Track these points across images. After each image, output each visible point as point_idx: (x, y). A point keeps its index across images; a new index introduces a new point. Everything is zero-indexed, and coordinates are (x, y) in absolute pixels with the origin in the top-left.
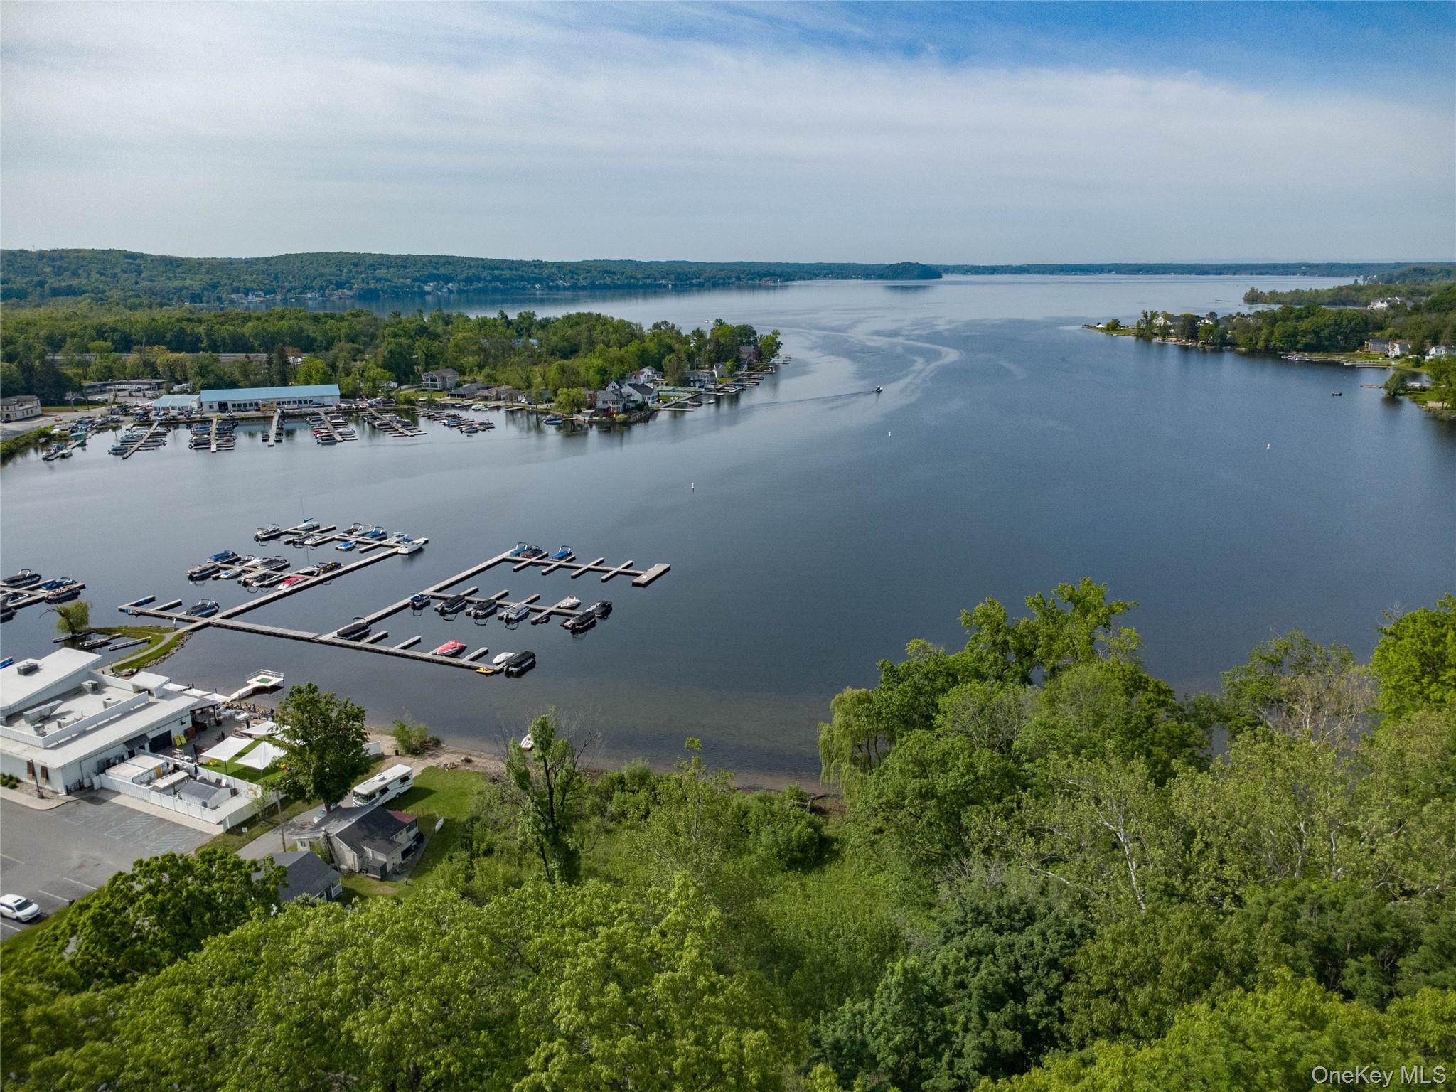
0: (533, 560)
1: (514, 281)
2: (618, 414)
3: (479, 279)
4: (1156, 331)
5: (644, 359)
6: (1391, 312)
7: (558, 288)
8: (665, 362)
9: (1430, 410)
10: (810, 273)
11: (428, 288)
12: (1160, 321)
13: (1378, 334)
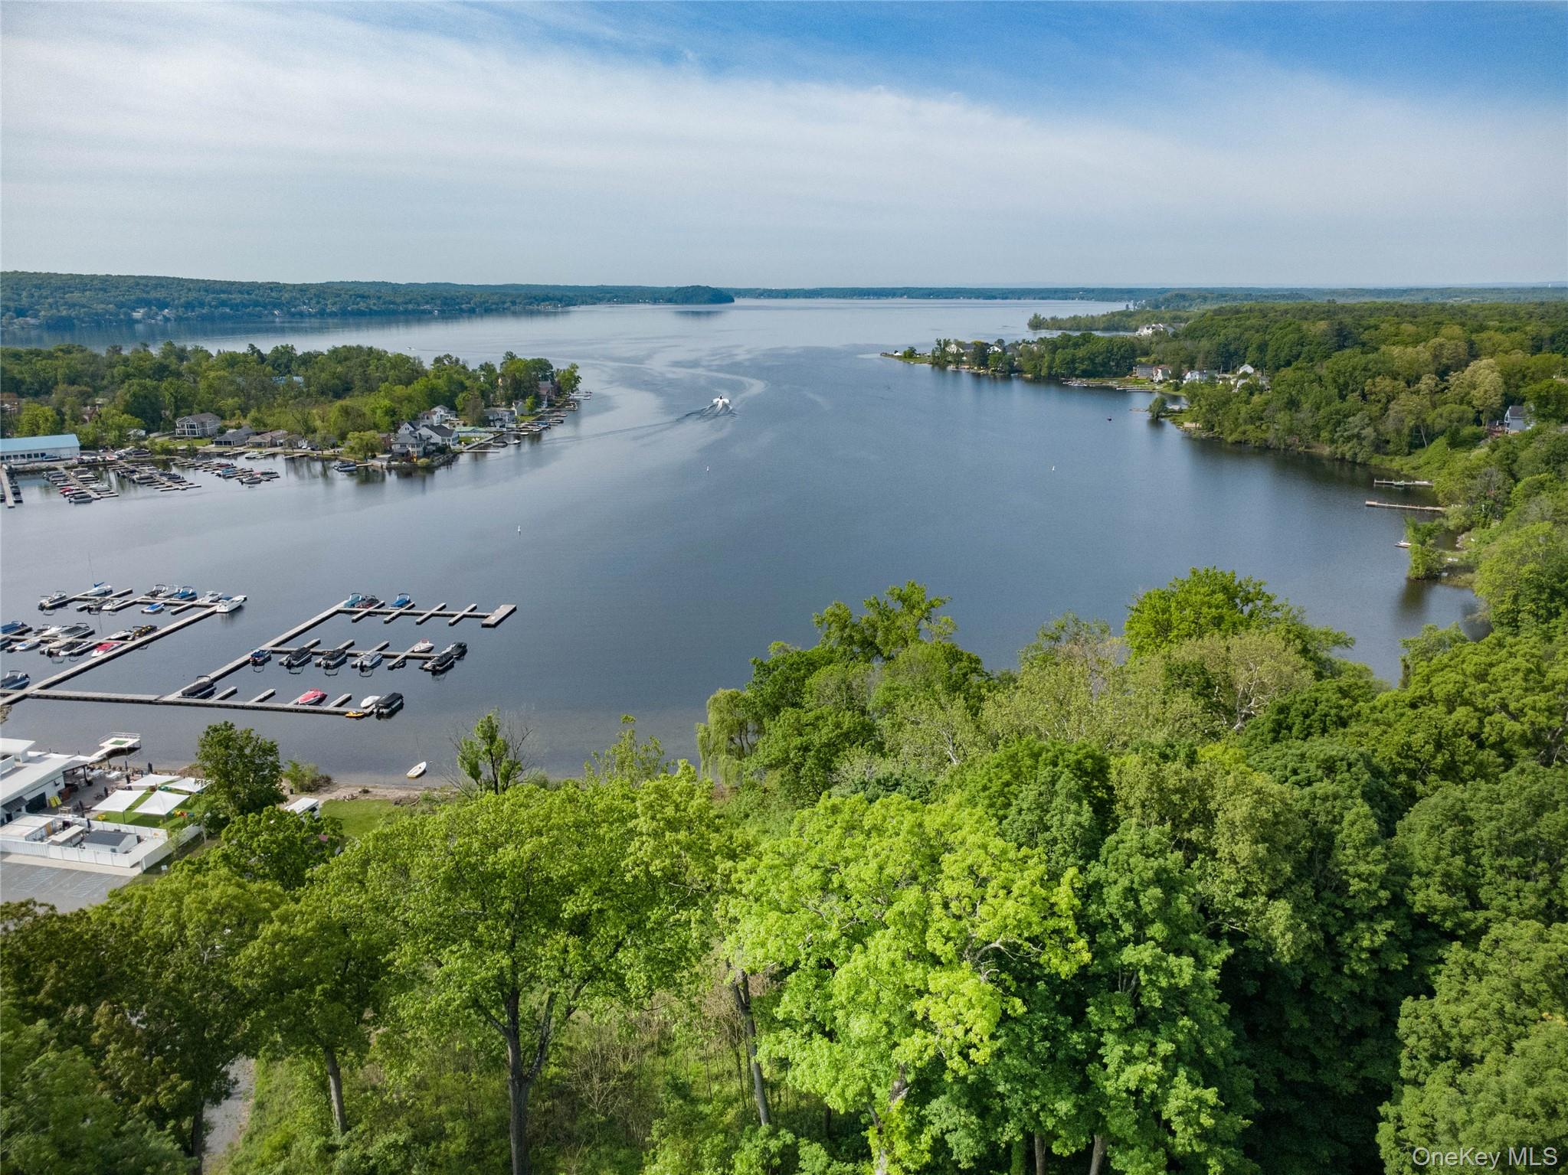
0: (371, 609)
1: (246, 306)
2: (418, 458)
3: (202, 305)
4: (950, 358)
5: (434, 398)
6: (1155, 339)
7: (301, 315)
8: (459, 401)
9: (1186, 430)
10: (592, 297)
11: (138, 315)
12: (953, 348)
13: (1143, 360)
